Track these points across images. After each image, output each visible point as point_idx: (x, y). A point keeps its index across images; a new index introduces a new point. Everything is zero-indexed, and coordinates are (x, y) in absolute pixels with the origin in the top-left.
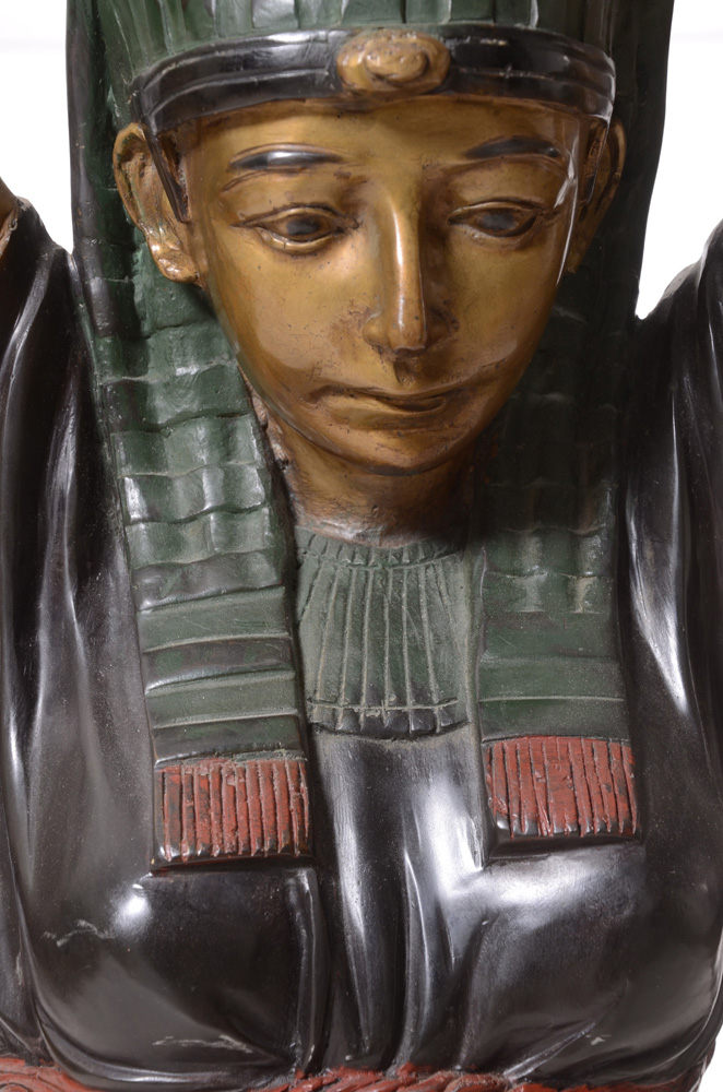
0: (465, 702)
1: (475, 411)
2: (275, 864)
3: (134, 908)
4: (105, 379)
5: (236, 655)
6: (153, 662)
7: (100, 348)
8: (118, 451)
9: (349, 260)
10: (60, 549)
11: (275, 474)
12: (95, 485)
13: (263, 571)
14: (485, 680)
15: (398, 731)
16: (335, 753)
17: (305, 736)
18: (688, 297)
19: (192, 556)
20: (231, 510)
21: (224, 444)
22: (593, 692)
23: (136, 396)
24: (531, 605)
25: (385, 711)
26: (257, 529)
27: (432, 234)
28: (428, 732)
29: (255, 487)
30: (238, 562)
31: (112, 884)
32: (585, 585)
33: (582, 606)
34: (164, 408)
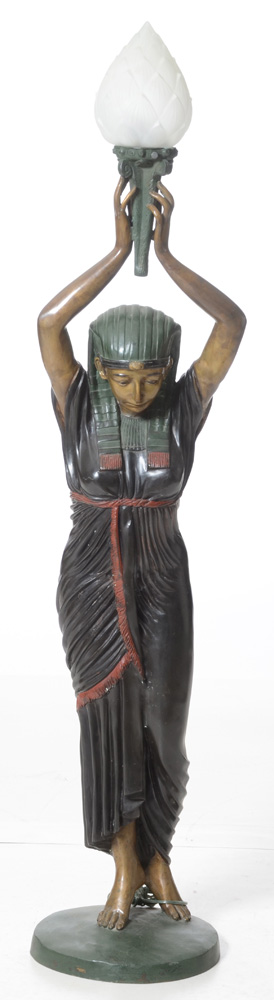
0: (145, 446)
1: (146, 406)
2: (117, 471)
3: (96, 475)
4: (92, 391)
5: (110, 437)
6: (98, 438)
7: (91, 386)
8: (93, 402)
9: (130, 386)
10: (84, 418)
11: (118, 407)
12: (90, 408)
13: (115, 423)
14: (148, 443)
15: (135, 450)
16: (126, 453)
17: (121, 451)
18: (183, 379)
19: (104, 420)
20: (111, 412)
21: (110, 402)
22: (164, 445)
23: (96, 393)
24: (157, 429)
25: (133, 447)
26: (115, 416)
27: (142, 383)
28: (140, 450)
29: (115, 410)
30: (112, 422)
31: (93, 471)
32: (165, 427)
33: (164, 430)
34: (100, 395)
